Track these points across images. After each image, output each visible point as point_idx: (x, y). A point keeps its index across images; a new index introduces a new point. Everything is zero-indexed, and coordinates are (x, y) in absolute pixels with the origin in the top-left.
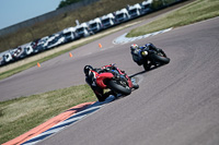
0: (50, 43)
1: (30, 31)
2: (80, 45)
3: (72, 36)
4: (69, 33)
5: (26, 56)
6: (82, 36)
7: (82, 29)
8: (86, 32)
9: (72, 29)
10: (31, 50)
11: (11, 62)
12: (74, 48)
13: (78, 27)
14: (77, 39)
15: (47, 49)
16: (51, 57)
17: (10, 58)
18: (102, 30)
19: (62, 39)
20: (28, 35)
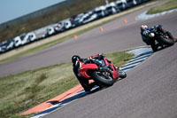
0: (85, 19)
1: (68, 10)
2: (109, 21)
3: (103, 13)
4: (100, 11)
5: (65, 30)
6: (111, 13)
7: (110, 8)
8: (114, 10)
9: (103, 8)
10: (69, 25)
11: (53, 34)
13: (108, 6)
15: (82, 24)
16: (86, 30)
17: (52, 31)
18: (127, 9)
19: (95, 16)
20: (67, 12)
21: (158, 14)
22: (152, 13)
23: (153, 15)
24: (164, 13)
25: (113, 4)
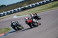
6: (5, 15)
7: (5, 13)
8: (6, 14)
12: (2, 18)
13: (4, 13)
14: (3, 16)
18: (10, 14)
21: (20, 17)
22: (18, 16)
23: (19, 17)
24: (22, 16)
25: (5, 12)
